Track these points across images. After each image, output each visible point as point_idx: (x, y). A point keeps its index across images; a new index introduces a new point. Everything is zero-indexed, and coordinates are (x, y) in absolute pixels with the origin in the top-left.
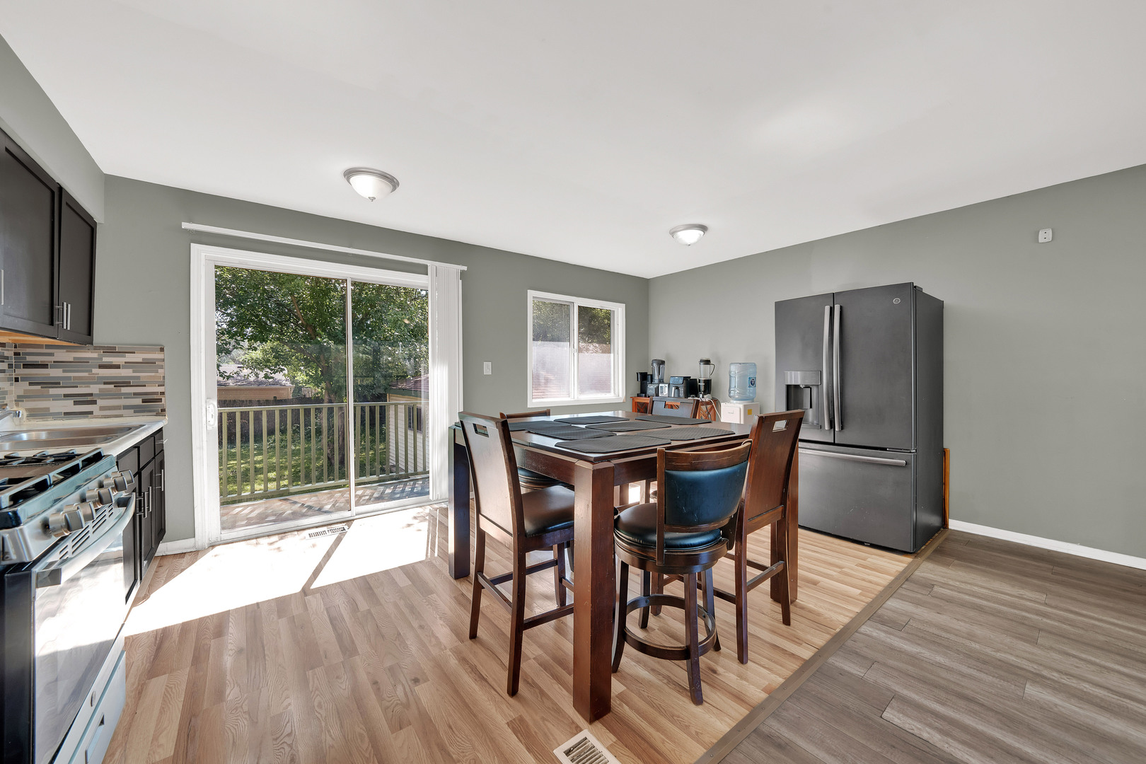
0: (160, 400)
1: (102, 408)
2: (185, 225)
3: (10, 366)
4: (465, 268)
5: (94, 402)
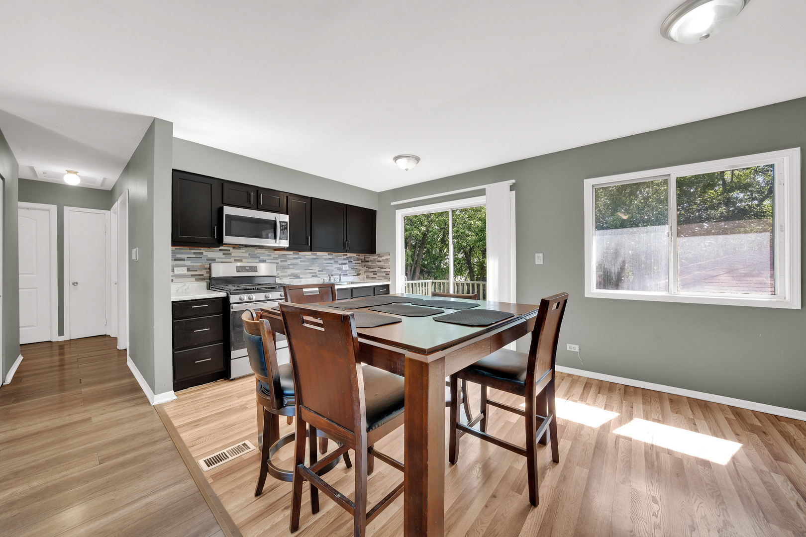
0: (389, 274)
1: (378, 276)
2: (392, 204)
3: (362, 262)
4: (514, 181)
5: (376, 274)
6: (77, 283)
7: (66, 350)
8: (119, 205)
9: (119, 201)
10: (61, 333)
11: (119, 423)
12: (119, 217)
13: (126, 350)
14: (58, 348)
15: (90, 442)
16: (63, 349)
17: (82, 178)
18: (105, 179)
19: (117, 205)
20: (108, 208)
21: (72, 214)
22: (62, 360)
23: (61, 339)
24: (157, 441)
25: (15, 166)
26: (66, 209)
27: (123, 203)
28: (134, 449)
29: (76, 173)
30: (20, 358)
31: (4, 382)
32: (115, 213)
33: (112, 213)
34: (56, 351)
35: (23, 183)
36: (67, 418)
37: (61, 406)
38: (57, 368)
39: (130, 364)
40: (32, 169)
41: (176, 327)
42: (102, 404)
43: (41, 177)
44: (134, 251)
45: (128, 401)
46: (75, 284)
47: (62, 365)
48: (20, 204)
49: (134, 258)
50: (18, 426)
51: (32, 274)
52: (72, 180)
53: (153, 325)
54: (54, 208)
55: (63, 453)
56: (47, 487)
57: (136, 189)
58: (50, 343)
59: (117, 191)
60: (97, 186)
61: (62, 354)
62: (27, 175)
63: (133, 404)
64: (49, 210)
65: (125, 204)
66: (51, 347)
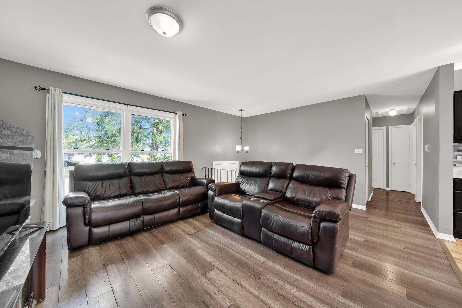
6: (395, 163)
7: (390, 194)
8: (417, 121)
9: (417, 118)
10: (388, 186)
11: (415, 236)
12: (417, 128)
13: (420, 203)
14: (386, 193)
15: (400, 237)
16: (388, 193)
17: (397, 111)
18: (409, 108)
19: (416, 121)
20: (411, 123)
21: (393, 129)
22: (388, 198)
23: (387, 189)
24: (438, 257)
25: (371, 113)
26: (390, 127)
27: (420, 119)
28: (422, 252)
29: (394, 109)
30: (373, 193)
31: (368, 200)
32: (415, 125)
33: (413, 126)
34: (385, 194)
35: (374, 119)
36: (390, 223)
37: (387, 217)
38: (386, 201)
39: (423, 210)
40: (377, 113)
41: (457, 196)
42: (406, 224)
43: (380, 115)
44: (427, 146)
45: (421, 229)
46: (394, 163)
47: (387, 200)
48: (374, 128)
49: (426, 150)
50: (373, 217)
51: (377, 158)
52: (393, 113)
53: (439, 190)
54: (385, 128)
55: (389, 236)
56: (383, 244)
57: (429, 109)
58: (383, 190)
59: (416, 114)
60: (405, 113)
61: (388, 196)
62: (375, 116)
63: (424, 232)
64: (383, 129)
65: (421, 119)
66: (383, 191)
